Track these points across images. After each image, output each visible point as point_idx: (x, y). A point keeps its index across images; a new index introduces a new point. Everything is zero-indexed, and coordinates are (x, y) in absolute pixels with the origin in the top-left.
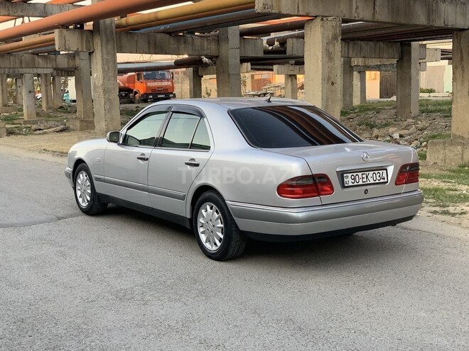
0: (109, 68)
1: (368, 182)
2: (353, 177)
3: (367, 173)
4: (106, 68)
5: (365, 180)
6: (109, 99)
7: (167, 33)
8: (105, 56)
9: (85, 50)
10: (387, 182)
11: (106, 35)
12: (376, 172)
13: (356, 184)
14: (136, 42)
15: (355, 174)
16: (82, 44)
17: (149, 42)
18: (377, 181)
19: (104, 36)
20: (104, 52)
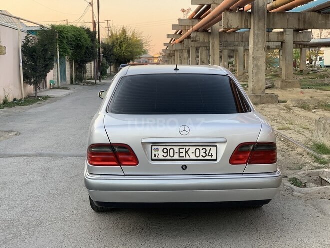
0: (259, 40)
1: (188, 157)
2: (165, 151)
3: (188, 148)
4: (257, 40)
5: (183, 155)
6: (257, 65)
7: (316, 11)
8: (256, 31)
9: (244, 27)
10: (216, 160)
11: (259, 15)
12: (201, 148)
13: (169, 157)
14: (288, 19)
15: (169, 148)
16: (242, 23)
17: (299, 19)
18: (201, 158)
19: (257, 16)
20: (256, 28)
